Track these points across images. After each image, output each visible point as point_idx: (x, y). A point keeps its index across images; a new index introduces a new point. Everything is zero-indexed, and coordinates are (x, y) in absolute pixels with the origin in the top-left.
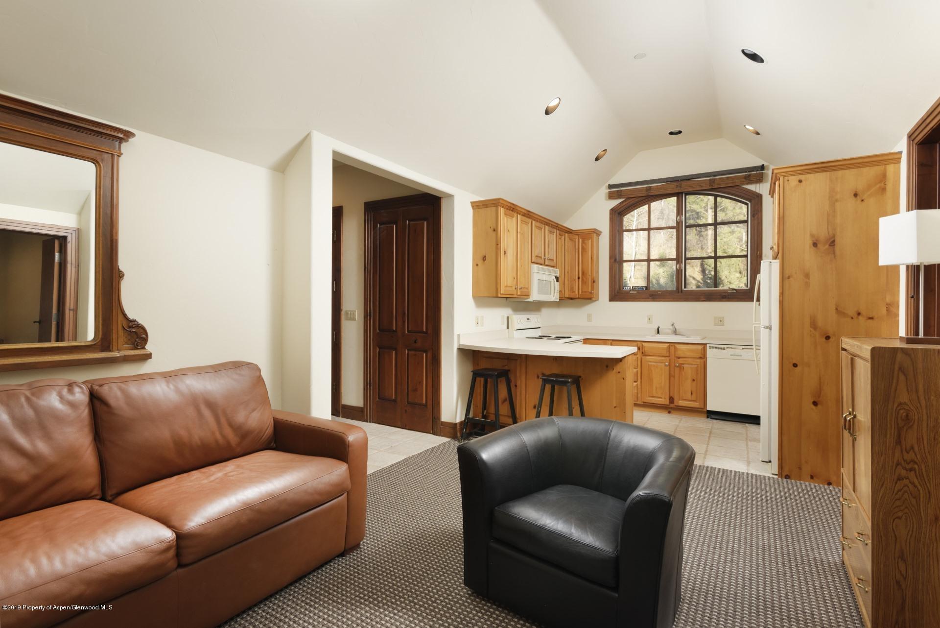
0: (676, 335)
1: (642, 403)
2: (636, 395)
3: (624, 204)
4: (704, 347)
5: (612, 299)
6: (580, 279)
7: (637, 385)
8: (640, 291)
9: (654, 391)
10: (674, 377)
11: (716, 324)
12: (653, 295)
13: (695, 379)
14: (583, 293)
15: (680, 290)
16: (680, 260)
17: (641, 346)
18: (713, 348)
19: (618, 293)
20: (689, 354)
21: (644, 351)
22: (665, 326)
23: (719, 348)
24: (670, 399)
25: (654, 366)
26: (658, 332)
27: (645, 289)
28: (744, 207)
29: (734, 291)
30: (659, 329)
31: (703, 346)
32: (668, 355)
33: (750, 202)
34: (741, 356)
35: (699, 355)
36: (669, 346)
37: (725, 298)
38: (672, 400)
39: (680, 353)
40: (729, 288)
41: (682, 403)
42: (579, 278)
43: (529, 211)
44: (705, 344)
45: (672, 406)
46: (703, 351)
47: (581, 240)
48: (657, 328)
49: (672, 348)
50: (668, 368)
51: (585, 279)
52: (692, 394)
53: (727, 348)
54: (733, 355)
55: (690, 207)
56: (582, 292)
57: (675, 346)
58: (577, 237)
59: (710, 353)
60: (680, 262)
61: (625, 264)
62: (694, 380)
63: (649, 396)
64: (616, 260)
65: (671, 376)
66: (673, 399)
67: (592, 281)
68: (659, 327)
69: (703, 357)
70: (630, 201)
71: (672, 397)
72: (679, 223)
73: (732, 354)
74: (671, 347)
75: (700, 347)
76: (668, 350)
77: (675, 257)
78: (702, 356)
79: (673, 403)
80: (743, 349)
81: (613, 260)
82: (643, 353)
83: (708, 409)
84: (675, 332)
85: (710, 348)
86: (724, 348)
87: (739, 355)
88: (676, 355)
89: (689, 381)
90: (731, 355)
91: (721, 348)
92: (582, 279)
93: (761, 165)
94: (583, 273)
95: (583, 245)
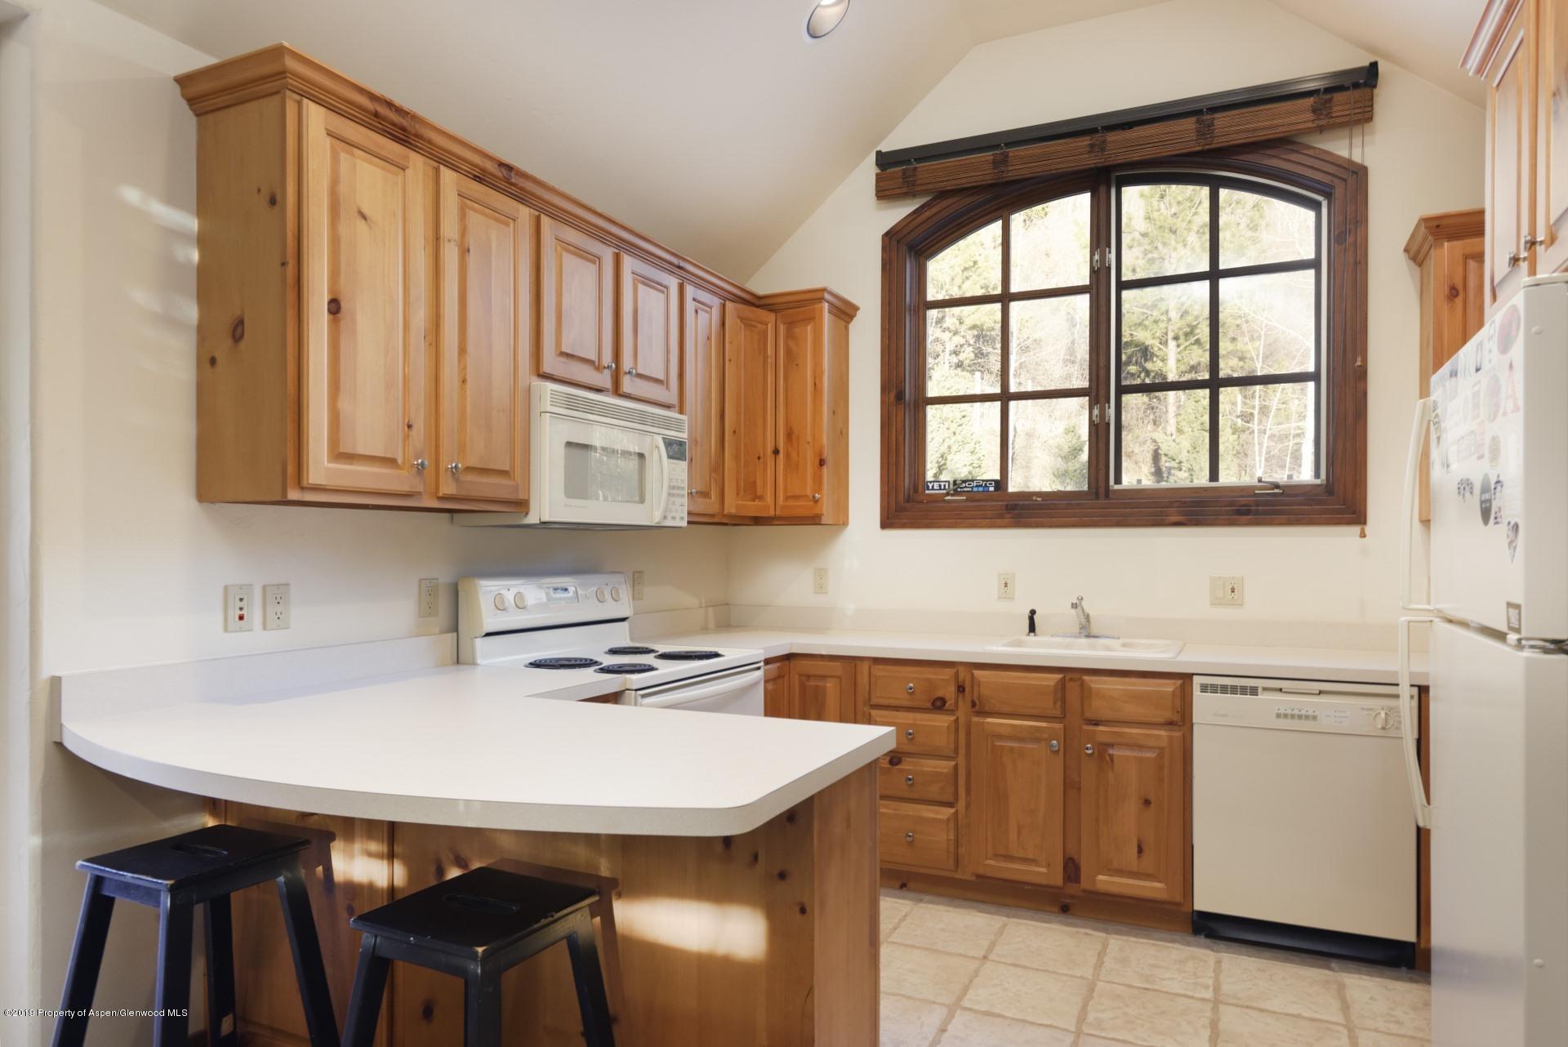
0: (1088, 636)
1: (974, 878)
2: (952, 849)
3: (928, 214)
4: (1183, 686)
5: (890, 519)
6: (781, 455)
7: (956, 813)
8: (978, 497)
9: (1013, 835)
10: (1079, 789)
11: (1216, 602)
12: (1015, 507)
13: (1152, 798)
14: (791, 503)
15: (1102, 491)
16: (1102, 393)
17: (968, 678)
18: (1214, 689)
19: (908, 501)
20: (1131, 710)
21: (979, 698)
22: (1055, 609)
23: (1234, 690)
24: (1065, 867)
25: (1012, 749)
26: (1032, 628)
27: (992, 489)
28: (1310, 215)
29: (1276, 491)
30: (1035, 617)
31: (1179, 682)
32: (1057, 712)
33: (1328, 195)
34: (1315, 718)
35: (1168, 715)
36: (1063, 682)
37: (1248, 512)
38: (1072, 869)
39: (1098, 708)
40: (1260, 480)
41: (1105, 882)
42: (776, 452)
43: (509, 168)
44: (1186, 678)
45: (1072, 889)
46: (1178, 702)
47: (782, 328)
48: (1027, 613)
49: (1073, 690)
50: (1059, 762)
51: (794, 454)
52: (1140, 850)
53: (1265, 689)
54: (1286, 716)
55: (1131, 335)
56: (787, 498)
57: (1083, 683)
58: (771, 317)
59: (1203, 705)
60: (1102, 400)
61: (932, 411)
62: (1147, 802)
63: (996, 856)
64: (900, 396)
65: (1070, 786)
66: (1077, 869)
67: (817, 462)
68: (1033, 612)
69: (1181, 719)
70: (945, 203)
71: (1071, 859)
72: (1099, 273)
73: (1282, 711)
74: (1069, 685)
75: (1169, 687)
76: (1059, 695)
77: (1085, 384)
78: (1176, 717)
79: (1077, 880)
80: (1320, 692)
81: (893, 395)
82: (974, 705)
83: (1196, 908)
84: (1086, 629)
85: (1204, 688)
86: (1254, 691)
87: (1307, 717)
88: (1088, 715)
89: (1132, 806)
90: (1278, 716)
91: (1244, 690)
92: (788, 456)
93: (1366, 63)
94: (789, 435)
95: (791, 343)
